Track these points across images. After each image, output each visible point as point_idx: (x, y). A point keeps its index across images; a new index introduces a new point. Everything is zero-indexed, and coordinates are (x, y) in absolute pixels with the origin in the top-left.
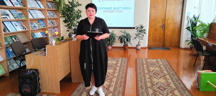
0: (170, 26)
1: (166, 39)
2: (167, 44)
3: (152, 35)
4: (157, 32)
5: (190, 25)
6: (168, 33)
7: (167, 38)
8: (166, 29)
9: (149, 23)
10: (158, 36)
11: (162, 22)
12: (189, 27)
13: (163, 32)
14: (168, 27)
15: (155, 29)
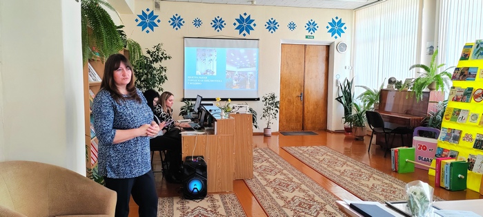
0: (312, 96)
1: (306, 118)
2: (309, 125)
3: (284, 112)
4: (292, 107)
5: (341, 94)
6: (310, 107)
7: (308, 116)
8: (306, 97)
10: (294, 113)
11: (300, 90)
12: (340, 98)
13: (302, 106)
14: (309, 97)
15: (289, 101)
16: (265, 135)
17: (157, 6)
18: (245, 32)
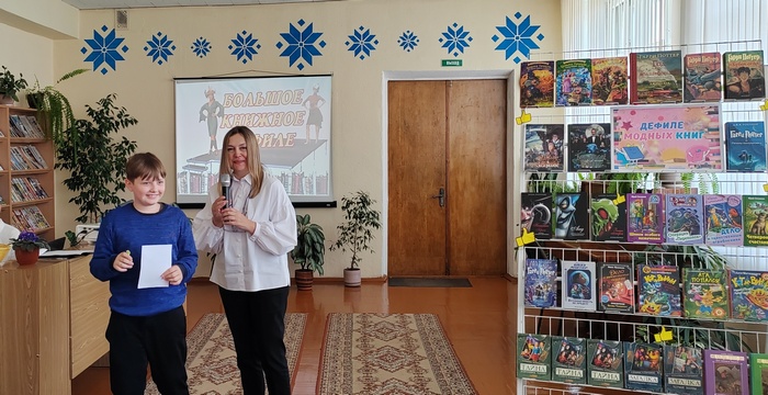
0: (467, 195)
1: (454, 247)
2: (462, 263)
3: (400, 231)
4: (419, 221)
7: (458, 241)
8: (452, 200)
9: (390, 184)
10: (425, 235)
11: (438, 183)
13: (442, 219)
14: (460, 198)
15: (413, 209)
17: (122, 19)
18: (301, 60)
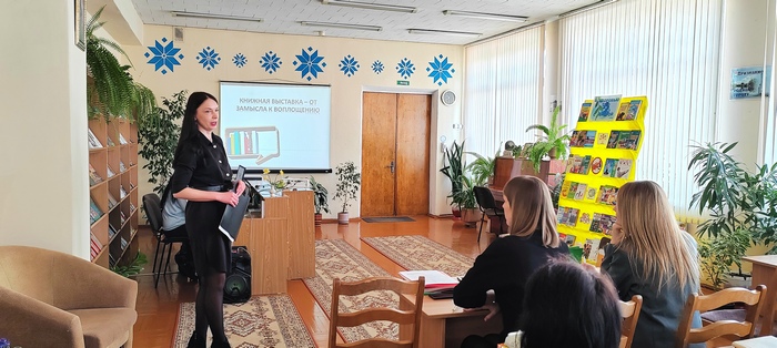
0: (407, 166)
2: (403, 207)
3: (368, 189)
4: (379, 181)
5: (448, 164)
6: (404, 182)
7: (402, 194)
8: (399, 169)
10: (382, 190)
11: (390, 158)
12: (446, 168)
13: (393, 180)
14: (404, 167)
15: (376, 175)
16: (339, 222)
17: (179, 34)
18: (309, 74)
